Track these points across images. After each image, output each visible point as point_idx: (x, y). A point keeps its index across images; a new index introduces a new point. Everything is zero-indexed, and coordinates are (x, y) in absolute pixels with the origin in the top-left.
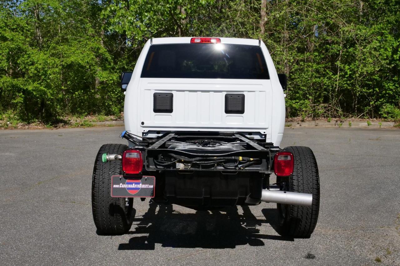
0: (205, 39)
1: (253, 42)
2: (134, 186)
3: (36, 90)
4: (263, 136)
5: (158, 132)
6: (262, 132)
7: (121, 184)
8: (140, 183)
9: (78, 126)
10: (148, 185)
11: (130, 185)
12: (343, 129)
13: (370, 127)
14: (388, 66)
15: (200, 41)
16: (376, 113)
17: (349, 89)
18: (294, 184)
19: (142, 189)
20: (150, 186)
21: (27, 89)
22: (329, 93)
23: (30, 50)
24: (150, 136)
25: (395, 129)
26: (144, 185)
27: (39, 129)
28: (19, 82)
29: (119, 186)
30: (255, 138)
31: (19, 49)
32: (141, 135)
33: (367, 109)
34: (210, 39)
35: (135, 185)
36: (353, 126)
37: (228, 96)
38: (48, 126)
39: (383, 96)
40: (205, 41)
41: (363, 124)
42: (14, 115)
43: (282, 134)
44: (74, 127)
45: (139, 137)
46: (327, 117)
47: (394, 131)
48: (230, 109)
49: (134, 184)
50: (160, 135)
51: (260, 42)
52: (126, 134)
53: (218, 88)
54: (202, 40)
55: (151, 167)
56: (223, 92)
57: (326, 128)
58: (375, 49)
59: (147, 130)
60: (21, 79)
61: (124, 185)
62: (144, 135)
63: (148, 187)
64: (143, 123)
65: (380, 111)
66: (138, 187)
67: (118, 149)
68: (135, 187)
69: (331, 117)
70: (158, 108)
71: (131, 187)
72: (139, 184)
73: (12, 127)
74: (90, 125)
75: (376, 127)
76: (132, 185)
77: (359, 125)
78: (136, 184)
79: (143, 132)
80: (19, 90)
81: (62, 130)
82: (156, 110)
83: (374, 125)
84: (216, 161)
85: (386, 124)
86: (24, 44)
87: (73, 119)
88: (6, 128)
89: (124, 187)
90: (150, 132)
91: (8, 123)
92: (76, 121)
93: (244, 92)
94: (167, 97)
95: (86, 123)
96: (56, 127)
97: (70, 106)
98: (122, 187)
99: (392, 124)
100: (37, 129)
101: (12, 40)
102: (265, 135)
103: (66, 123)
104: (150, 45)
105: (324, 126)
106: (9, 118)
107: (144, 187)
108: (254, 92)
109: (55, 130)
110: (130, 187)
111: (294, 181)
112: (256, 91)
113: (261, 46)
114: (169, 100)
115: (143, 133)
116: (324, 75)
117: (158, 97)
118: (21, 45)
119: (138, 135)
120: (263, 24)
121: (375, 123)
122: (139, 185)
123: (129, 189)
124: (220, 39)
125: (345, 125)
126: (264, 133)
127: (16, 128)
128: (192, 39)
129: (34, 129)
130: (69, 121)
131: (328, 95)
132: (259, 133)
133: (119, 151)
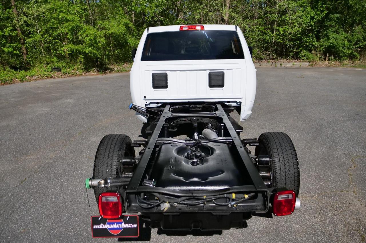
0: (192, 27)
1: (231, 28)
2: (115, 226)
3: (90, 52)
4: (239, 104)
5: (158, 103)
6: (238, 101)
7: (102, 224)
8: (123, 223)
9: (119, 72)
10: (131, 224)
11: (111, 225)
12: (278, 68)
13: (295, 66)
14: (308, 28)
15: (187, 28)
16: (297, 57)
17: (281, 42)
18: (277, 177)
19: (125, 229)
20: (133, 225)
21: (85, 52)
22: (268, 44)
23: (85, 27)
24: (151, 106)
25: (310, 67)
26: (126, 225)
27: (95, 75)
28: (79, 47)
29: (100, 227)
30: (232, 105)
31: (78, 26)
32: (144, 106)
33: (292, 54)
34: (196, 26)
35: (117, 225)
36: (283, 66)
37: (211, 74)
38: (100, 73)
39: (302, 46)
40: (192, 29)
41: (290, 64)
42: (81, 66)
43: (254, 101)
44: (116, 73)
45: (142, 108)
46: (268, 59)
47: (309, 69)
48: (213, 84)
49: (115, 224)
50: (159, 105)
51: (236, 27)
52: (133, 106)
53: (203, 67)
54: (189, 28)
55: (133, 204)
56: (207, 71)
57: (267, 67)
58: (300, 17)
59: (149, 102)
60: (80, 45)
61: (105, 225)
62: (147, 105)
63: (132, 226)
64: (145, 97)
65: (299, 55)
66: (120, 227)
67: (116, 143)
68: (117, 227)
69: (270, 60)
70: (156, 85)
71: (113, 227)
72: (121, 223)
73: (79, 74)
74: (125, 71)
75: (297, 66)
76: (113, 225)
77: (287, 65)
78: (117, 223)
79: (146, 103)
80: (80, 53)
81: (108, 75)
82: (155, 87)
83: (297, 65)
84: (206, 200)
85: (304, 64)
86: (81, 23)
87: (116, 67)
88: (76, 76)
89: (105, 227)
90: (151, 103)
91: (77, 72)
92: (117, 68)
93: (224, 70)
94: (162, 76)
95: (123, 69)
96: (105, 73)
97: (113, 59)
98: (103, 227)
99: (307, 64)
100: (94, 75)
101: (73, 20)
102: (241, 103)
103: (111, 70)
104: (148, 33)
105: (266, 66)
106: (78, 68)
107: (127, 227)
108: (232, 70)
109: (104, 76)
110: (111, 227)
111: (277, 174)
112: (234, 69)
113: (237, 31)
114: (164, 79)
115: (146, 105)
116: (266, 34)
117: (155, 76)
118: (78, 24)
119: (142, 107)
120: (228, 2)
121: (297, 63)
122: (121, 225)
123: (110, 229)
124: (203, 26)
125: (278, 65)
126: (240, 101)
127: (81, 75)
128: (180, 27)
129: (93, 75)
130: (113, 68)
131: (267, 46)
132: (236, 102)
133: (116, 146)
